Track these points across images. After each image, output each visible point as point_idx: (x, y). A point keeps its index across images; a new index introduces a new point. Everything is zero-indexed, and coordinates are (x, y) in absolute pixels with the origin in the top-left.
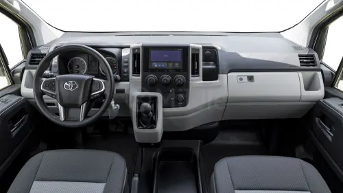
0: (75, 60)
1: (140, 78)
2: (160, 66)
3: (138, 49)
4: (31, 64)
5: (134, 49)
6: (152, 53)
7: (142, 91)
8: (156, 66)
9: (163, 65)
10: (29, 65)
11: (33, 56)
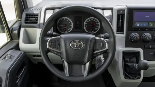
0: (63, 19)
1: (124, 35)
2: (142, 25)
3: (123, 10)
4: (26, 23)
5: (119, 11)
6: (136, 14)
7: (126, 47)
8: (138, 25)
9: (145, 25)
10: (25, 24)
11: (28, 16)
